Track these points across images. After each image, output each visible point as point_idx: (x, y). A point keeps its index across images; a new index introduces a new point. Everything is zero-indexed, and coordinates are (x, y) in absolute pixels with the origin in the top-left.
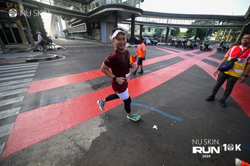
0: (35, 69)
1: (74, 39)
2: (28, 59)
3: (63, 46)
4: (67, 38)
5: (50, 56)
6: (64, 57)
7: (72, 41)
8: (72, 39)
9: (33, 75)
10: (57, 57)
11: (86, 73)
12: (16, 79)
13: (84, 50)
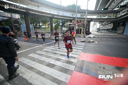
0: (83, 46)
1: (101, 32)
2: (82, 41)
3: (96, 36)
4: (97, 32)
5: (90, 40)
6: (97, 42)
7: (100, 33)
8: (100, 32)
9: (82, 49)
10: (93, 41)
11: (114, 57)
12: (76, 49)
13: (109, 39)
